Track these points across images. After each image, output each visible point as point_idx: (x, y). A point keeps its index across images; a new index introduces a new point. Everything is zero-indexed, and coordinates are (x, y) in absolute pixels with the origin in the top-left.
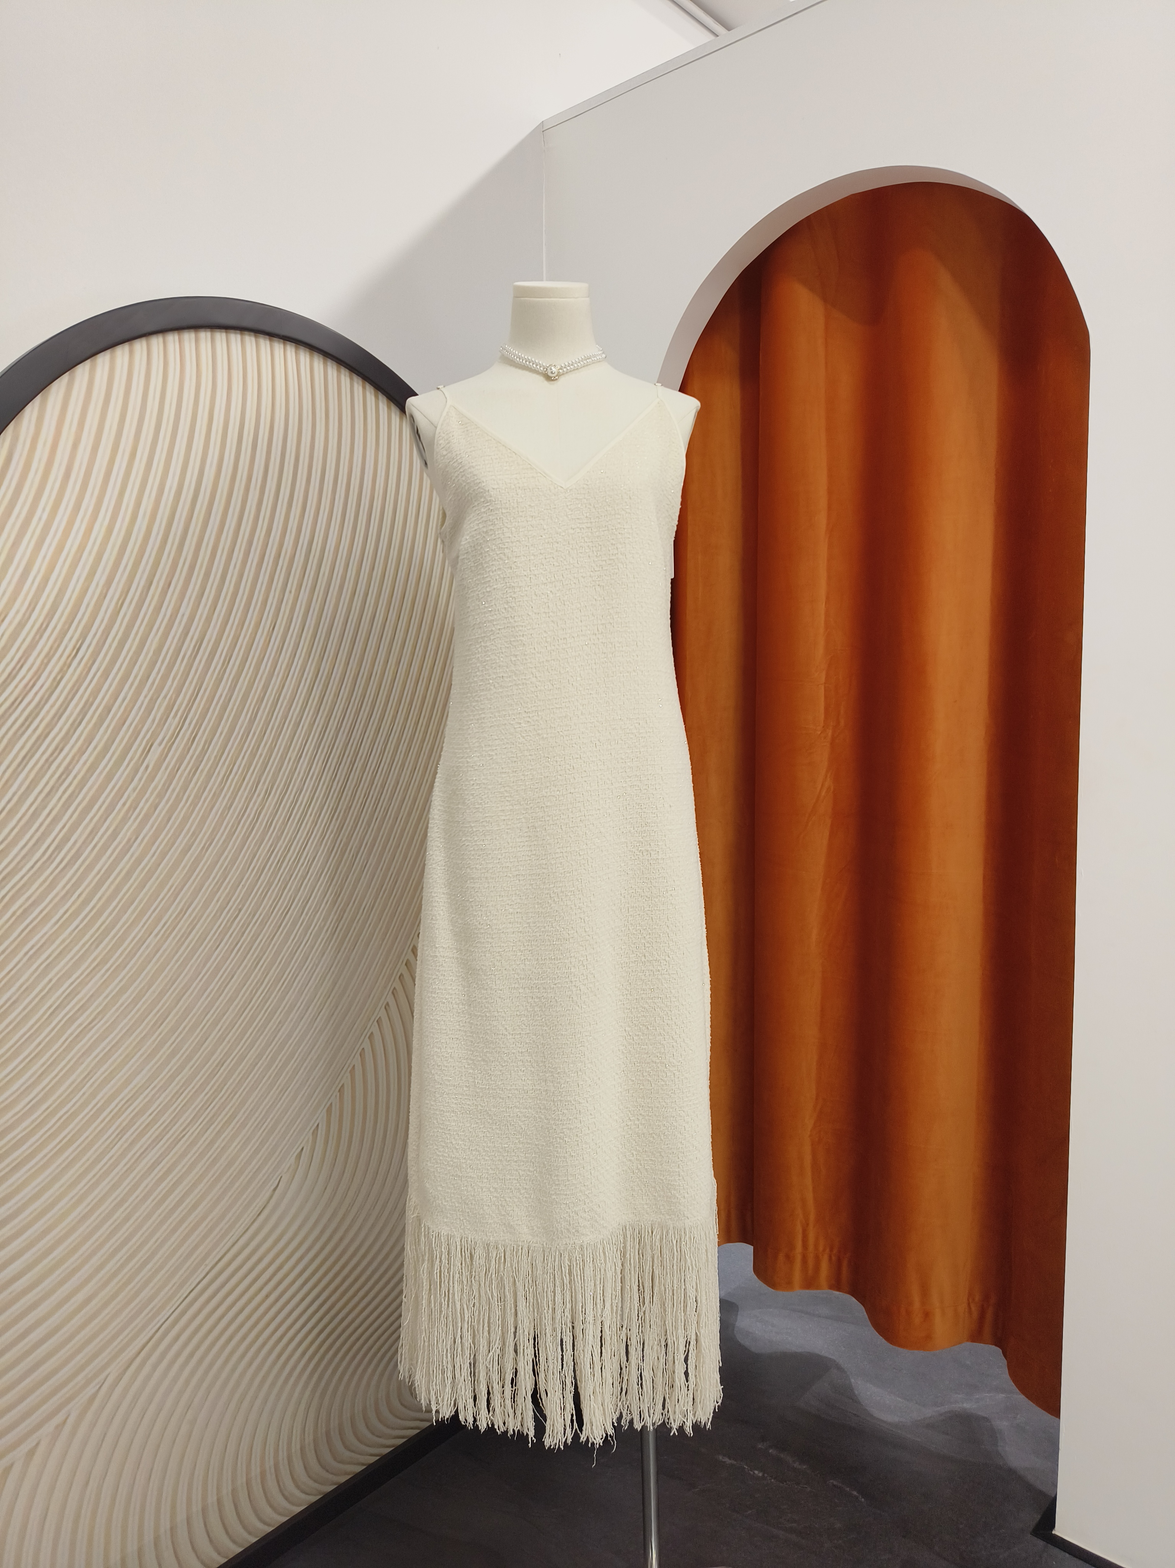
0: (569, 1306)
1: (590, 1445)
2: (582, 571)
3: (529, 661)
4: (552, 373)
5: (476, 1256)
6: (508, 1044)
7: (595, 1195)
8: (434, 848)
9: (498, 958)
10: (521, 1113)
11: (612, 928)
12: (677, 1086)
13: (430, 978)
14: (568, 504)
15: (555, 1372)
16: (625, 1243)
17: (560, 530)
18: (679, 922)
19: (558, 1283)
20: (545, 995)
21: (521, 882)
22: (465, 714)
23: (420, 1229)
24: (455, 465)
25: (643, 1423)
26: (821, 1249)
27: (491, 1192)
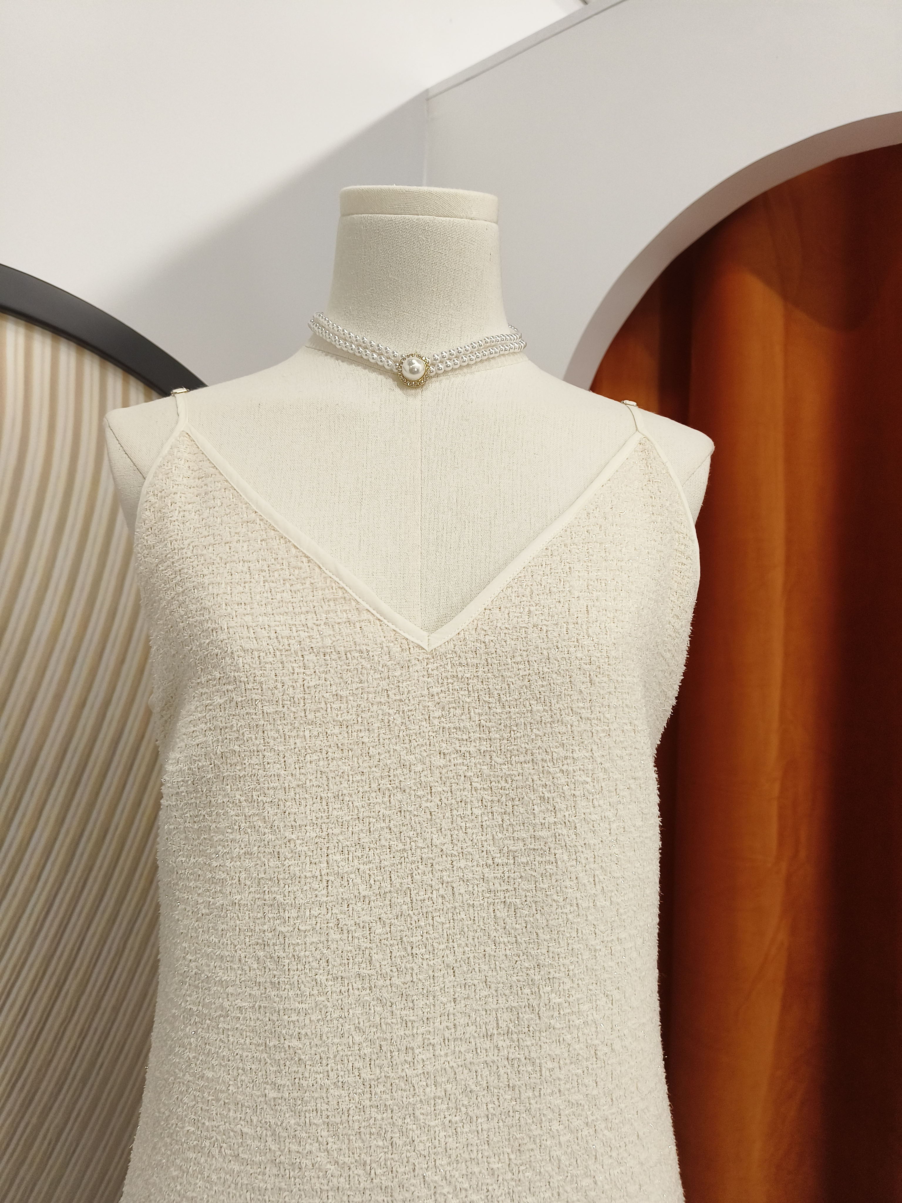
2: (463, 864)
4: (412, 372)
14: (434, 691)
17: (411, 758)
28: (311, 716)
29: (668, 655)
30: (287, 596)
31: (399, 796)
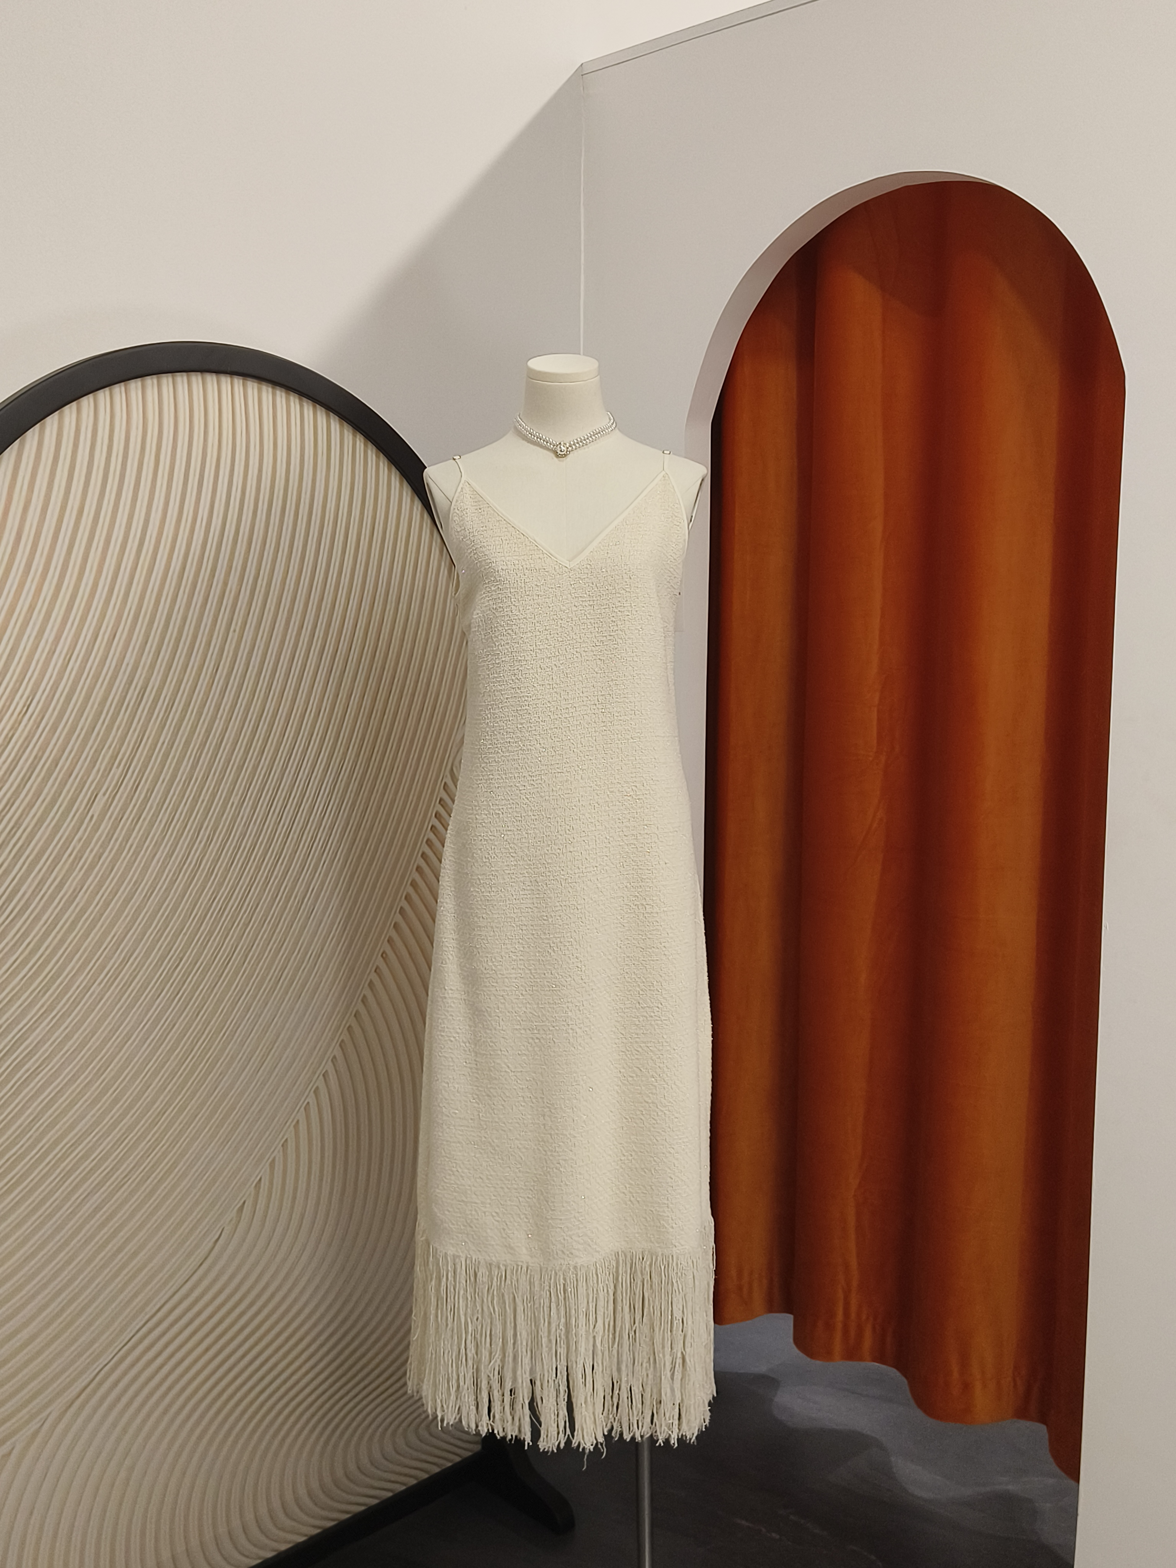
0: (563, 1320)
1: (581, 1450)
2: (584, 646)
3: (534, 728)
4: (561, 451)
5: (479, 1274)
6: (510, 1081)
7: (589, 1222)
8: (445, 896)
9: (502, 1001)
10: (521, 1144)
11: (608, 976)
12: (667, 1125)
13: (439, 1018)
14: (572, 583)
15: (550, 1380)
16: (617, 1268)
17: (564, 608)
18: (672, 972)
19: (553, 1299)
20: (544, 1036)
21: (524, 931)
22: (475, 773)
23: (428, 1251)
24: (468, 542)
25: (632, 1434)
26: (864, 1317)
27: (493, 1216)
28: (527, 593)
29: (672, 570)
30: (516, 549)
31: (561, 622)
